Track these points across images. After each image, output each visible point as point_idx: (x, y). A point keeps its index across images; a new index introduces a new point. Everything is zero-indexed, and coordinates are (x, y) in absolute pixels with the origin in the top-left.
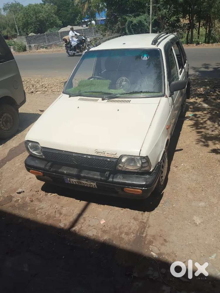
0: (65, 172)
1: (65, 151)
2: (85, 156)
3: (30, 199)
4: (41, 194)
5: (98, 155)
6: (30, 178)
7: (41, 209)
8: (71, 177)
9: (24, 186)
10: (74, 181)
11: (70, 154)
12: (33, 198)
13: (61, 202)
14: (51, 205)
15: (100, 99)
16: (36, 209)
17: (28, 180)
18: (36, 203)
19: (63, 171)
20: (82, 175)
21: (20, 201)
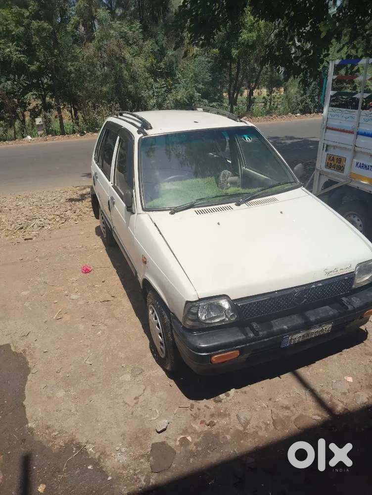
0: (285, 327)
1: (278, 291)
2: (314, 286)
3: (203, 425)
4: (205, 406)
5: (329, 277)
6: (135, 399)
7: (248, 422)
8: (297, 331)
9: (148, 416)
10: (298, 337)
11: (289, 292)
12: (203, 419)
13: (258, 394)
14: (252, 409)
15: (233, 205)
16: (241, 428)
17: (137, 403)
18: (223, 422)
19: (281, 327)
20: (312, 319)
21: (189, 438)
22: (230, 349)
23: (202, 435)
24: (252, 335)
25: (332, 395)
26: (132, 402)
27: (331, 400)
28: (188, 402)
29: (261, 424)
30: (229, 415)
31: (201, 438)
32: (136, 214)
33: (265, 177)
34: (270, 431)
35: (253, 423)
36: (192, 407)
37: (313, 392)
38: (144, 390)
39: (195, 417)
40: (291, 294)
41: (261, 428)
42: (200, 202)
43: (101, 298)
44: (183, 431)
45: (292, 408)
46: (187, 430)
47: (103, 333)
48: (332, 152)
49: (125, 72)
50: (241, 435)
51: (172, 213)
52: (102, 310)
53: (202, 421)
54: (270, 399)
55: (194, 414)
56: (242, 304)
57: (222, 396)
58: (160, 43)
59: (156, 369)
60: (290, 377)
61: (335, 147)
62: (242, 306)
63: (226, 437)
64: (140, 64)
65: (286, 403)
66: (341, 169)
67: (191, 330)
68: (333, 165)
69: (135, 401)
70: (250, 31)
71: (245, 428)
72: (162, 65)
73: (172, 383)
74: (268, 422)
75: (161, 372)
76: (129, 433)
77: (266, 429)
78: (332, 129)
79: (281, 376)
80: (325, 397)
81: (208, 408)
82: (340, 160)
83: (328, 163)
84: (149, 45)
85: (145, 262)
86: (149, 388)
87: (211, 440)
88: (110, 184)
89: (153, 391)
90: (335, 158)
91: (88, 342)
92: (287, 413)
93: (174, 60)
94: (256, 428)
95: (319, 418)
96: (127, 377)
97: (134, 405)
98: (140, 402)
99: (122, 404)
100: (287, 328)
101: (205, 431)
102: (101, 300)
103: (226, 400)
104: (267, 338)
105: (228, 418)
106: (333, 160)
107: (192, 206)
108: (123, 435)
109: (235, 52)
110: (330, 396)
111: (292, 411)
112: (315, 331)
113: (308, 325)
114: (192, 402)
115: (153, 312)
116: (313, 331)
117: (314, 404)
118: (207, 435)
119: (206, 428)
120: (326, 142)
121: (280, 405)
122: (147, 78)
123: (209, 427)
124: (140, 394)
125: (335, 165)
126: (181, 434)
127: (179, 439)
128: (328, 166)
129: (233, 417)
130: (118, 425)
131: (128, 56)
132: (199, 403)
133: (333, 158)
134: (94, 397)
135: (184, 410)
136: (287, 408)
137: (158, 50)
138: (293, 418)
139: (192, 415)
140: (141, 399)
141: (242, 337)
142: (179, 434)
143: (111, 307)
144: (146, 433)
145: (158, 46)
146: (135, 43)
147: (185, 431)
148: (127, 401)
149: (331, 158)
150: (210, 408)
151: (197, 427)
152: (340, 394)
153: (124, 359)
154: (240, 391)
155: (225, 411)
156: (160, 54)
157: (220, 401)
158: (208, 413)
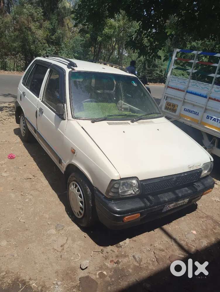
3: (113, 263)
4: (111, 250)
5: (190, 170)
6: (62, 246)
7: (141, 260)
8: (172, 202)
9: (73, 258)
10: (172, 206)
11: (171, 177)
12: (111, 259)
13: (144, 242)
14: (141, 251)
15: (129, 122)
16: (138, 265)
17: (63, 249)
18: (125, 260)
19: (164, 199)
20: (180, 195)
21: (105, 273)
22: (136, 212)
23: (113, 270)
24: (148, 204)
25: (186, 242)
26: (60, 249)
27: (187, 245)
28: (99, 248)
29: (149, 262)
30: (128, 256)
31: (112, 272)
32: (67, 120)
33: (138, 109)
34: (155, 265)
35: (144, 261)
36: (102, 250)
37: (175, 241)
38: (67, 240)
39: (106, 258)
40: (171, 179)
41: (149, 264)
42: (110, 118)
43: (25, 176)
44: (100, 267)
45: (165, 250)
46: (102, 267)
47: (30, 200)
48: (169, 101)
49: (30, 37)
50: (138, 269)
51: (93, 122)
52: (27, 185)
53: (111, 260)
54: (151, 245)
55: (105, 256)
56: (145, 183)
57: (121, 243)
58: (53, 24)
59: (73, 226)
60: (160, 231)
61: (171, 98)
62: (145, 185)
63: (129, 271)
64: (40, 34)
65: (162, 247)
66: (174, 111)
67: (111, 199)
68: (169, 108)
69: (62, 248)
70: (110, 28)
71: (140, 264)
72: (53, 37)
73: (86, 235)
74: (154, 260)
75: (76, 228)
76: (60, 270)
77: (153, 265)
78: (171, 88)
79: (154, 230)
80: (183, 243)
81: (113, 251)
82: (174, 106)
83: (167, 107)
84: (47, 24)
85: (74, 153)
86: (70, 238)
87: (119, 273)
88: (39, 100)
89: (74, 241)
90: (171, 104)
91: (20, 207)
92: (163, 253)
93: (61, 36)
94: (147, 264)
95: (183, 256)
96: (53, 231)
97: (62, 251)
98: (65, 248)
99: (52, 250)
100: (167, 200)
101: (115, 267)
102: (26, 178)
103: (124, 246)
104: (156, 206)
105: (127, 258)
106: (170, 105)
107: (105, 119)
108: (56, 272)
109: (99, 39)
110: (185, 242)
111: (166, 252)
112: (180, 202)
113: (177, 199)
114: (102, 247)
115: (76, 186)
116: (179, 202)
117: (177, 247)
118: (116, 270)
119: (115, 265)
120: (167, 95)
121: (158, 248)
122: (44, 43)
123: (117, 264)
124: (65, 243)
125: (171, 108)
126: (99, 270)
127: (98, 274)
128: (166, 108)
129: (131, 258)
130: (52, 266)
131: (33, 27)
132: (107, 248)
133: (170, 104)
134: (30, 245)
135: (98, 254)
136: (163, 250)
137: (52, 28)
138: (168, 257)
139: (103, 257)
140: (66, 246)
141: (143, 205)
142: (97, 270)
143: (33, 183)
144: (73, 270)
145: (52, 26)
146: (37, 20)
147: (101, 268)
148: (56, 248)
149: (168, 104)
150: (115, 252)
151: (109, 264)
152: (191, 242)
153: (49, 219)
154: (132, 240)
155: (125, 253)
156: (53, 31)
157: (121, 247)
158: (114, 255)
